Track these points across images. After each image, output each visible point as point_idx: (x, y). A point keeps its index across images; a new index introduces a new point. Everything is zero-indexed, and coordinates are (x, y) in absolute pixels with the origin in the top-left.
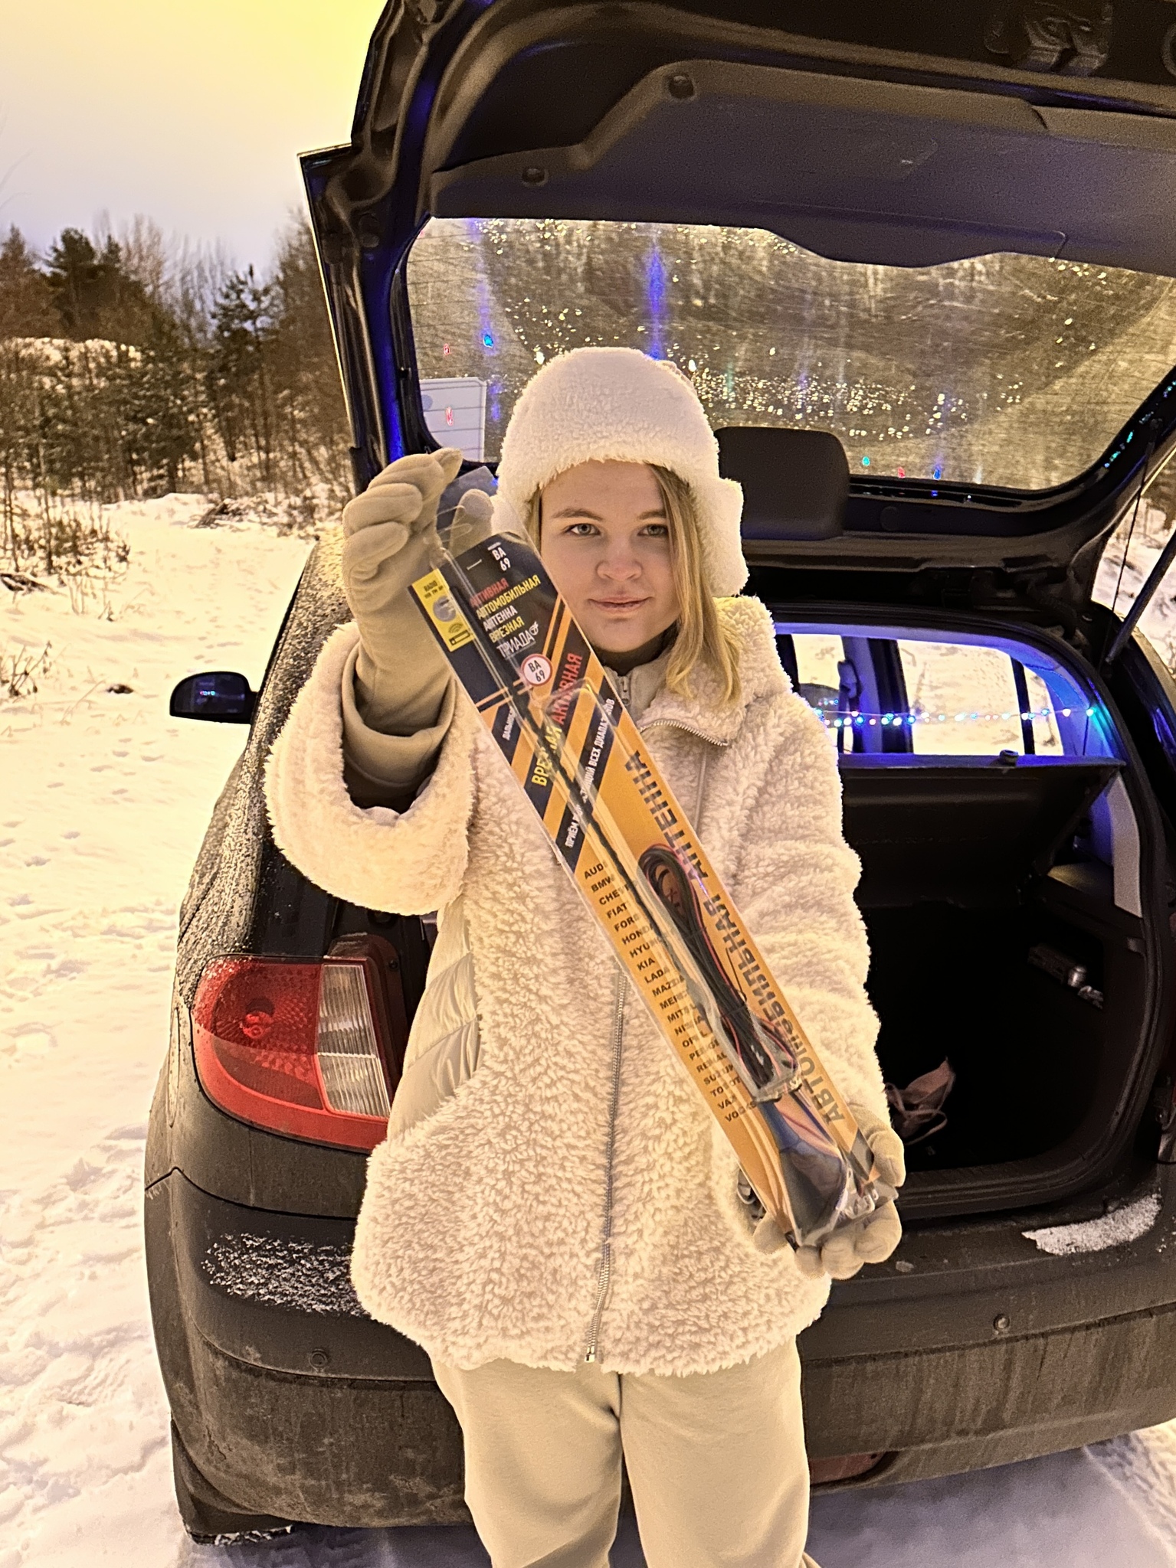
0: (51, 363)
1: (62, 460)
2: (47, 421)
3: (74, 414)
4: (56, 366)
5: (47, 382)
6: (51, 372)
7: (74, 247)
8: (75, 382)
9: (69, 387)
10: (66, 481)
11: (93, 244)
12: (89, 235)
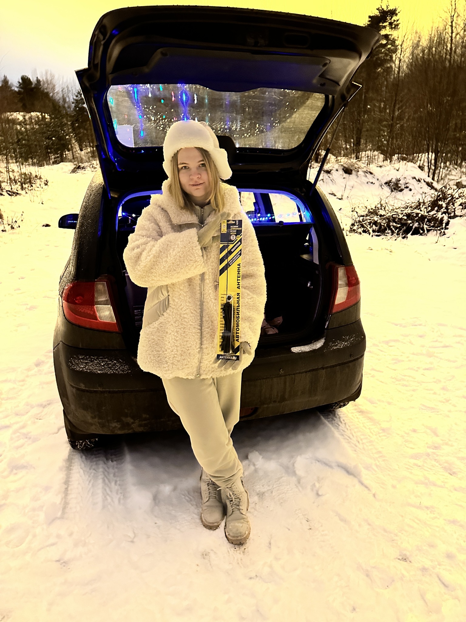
0: (20, 121)
1: (25, 153)
2: (19, 140)
3: (28, 137)
4: (21, 121)
5: (19, 127)
6: (20, 124)
7: (25, 81)
8: (28, 127)
9: (26, 128)
10: (26, 160)
11: (32, 80)
12: (30, 77)
